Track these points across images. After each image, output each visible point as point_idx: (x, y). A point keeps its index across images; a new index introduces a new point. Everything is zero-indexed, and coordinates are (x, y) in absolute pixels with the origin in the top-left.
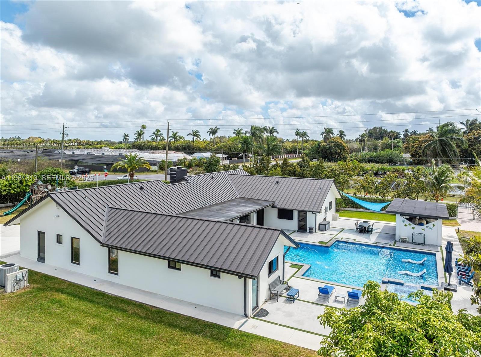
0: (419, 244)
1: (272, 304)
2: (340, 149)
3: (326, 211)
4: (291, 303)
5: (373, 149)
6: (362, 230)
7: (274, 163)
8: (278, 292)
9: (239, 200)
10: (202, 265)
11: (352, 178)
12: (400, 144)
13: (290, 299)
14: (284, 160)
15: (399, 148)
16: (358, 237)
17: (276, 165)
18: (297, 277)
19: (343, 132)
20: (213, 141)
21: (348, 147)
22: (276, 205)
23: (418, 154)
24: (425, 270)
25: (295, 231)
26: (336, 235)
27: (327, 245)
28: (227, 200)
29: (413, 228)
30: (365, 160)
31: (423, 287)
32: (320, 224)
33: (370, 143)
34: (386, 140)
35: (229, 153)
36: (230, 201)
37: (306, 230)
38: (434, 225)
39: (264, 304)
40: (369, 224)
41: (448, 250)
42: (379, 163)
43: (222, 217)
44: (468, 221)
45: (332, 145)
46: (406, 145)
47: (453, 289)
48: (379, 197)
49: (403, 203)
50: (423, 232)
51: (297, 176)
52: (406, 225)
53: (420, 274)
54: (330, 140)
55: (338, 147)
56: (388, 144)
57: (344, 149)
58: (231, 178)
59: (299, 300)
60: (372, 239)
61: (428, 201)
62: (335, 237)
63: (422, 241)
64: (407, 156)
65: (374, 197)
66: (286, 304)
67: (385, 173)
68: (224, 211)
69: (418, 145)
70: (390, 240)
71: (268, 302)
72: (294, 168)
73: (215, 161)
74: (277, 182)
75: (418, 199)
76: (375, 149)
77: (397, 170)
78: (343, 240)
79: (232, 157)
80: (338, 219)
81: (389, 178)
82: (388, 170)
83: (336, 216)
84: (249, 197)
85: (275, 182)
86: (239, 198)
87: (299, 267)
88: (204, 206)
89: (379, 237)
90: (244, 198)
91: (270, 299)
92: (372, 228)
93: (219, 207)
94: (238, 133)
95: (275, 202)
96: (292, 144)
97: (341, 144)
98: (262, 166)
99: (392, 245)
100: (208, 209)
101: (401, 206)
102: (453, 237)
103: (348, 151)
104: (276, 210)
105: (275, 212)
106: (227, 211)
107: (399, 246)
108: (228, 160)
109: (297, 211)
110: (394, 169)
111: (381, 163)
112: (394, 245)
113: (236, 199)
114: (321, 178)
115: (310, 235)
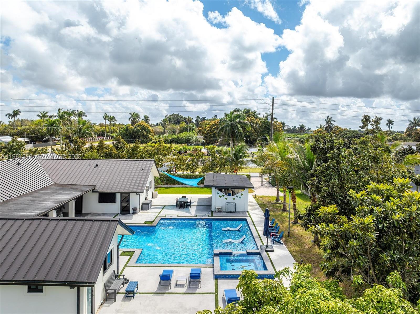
0: (231, 212)
1: (109, 306)
2: (147, 132)
3: (147, 190)
4: (131, 300)
5: (172, 132)
6: (182, 205)
7: (88, 145)
8: (115, 290)
9: (53, 187)
10: (16, 281)
11: (166, 157)
12: (194, 127)
13: (129, 295)
14: (99, 142)
15: (193, 131)
16: (180, 212)
17: (91, 148)
18: (131, 266)
19: (148, 117)
20: (12, 125)
21: (153, 130)
22: (97, 189)
23: (209, 135)
24: (245, 236)
25: (118, 214)
26: (159, 213)
27: (153, 224)
28: (38, 189)
29: (226, 199)
30: (168, 141)
31: (249, 253)
32: (143, 204)
33: (169, 126)
34: (183, 124)
35: (32, 136)
36: (42, 189)
37: (130, 212)
38: (242, 194)
39: (99, 308)
40: (188, 198)
41: (267, 217)
42: (179, 144)
43: (36, 209)
44: (258, 188)
45: (139, 128)
46: (200, 128)
47: (271, 249)
48: (189, 173)
49: (214, 177)
50: (234, 201)
51: (113, 158)
52: (220, 197)
53: (241, 240)
54: (137, 124)
55: (145, 131)
56: (185, 128)
57: (150, 132)
58: (42, 163)
59: (140, 293)
60: (192, 212)
61: (227, 173)
62: (158, 215)
63: (233, 209)
64: (201, 138)
65: (185, 173)
66: (125, 302)
67: (186, 152)
68: (37, 202)
69: (209, 129)
70: (207, 211)
71: (104, 305)
72: (110, 150)
73: (18, 145)
74: (97, 165)
75: (220, 172)
76: (174, 132)
77: (196, 148)
78: (167, 217)
79: (36, 141)
80: (157, 197)
81: (197, 156)
82: (189, 150)
83: (155, 194)
84: (66, 183)
85: (95, 165)
86: (53, 185)
87: (131, 253)
88: (9, 198)
89: (197, 210)
90: (59, 185)
91: (106, 301)
92: (190, 203)
93: (29, 198)
94: (44, 116)
95: (96, 186)
96: (101, 128)
97: (148, 128)
98: (76, 149)
99: (210, 215)
100: (16, 202)
101: (214, 180)
102: (253, 203)
103: (153, 134)
104: (97, 194)
105: (96, 196)
106: (41, 201)
107: (216, 216)
108: (30, 143)
109: (120, 193)
110: (193, 148)
111: (181, 144)
112: (212, 216)
113: (50, 186)
114: (138, 159)
115: (134, 216)
